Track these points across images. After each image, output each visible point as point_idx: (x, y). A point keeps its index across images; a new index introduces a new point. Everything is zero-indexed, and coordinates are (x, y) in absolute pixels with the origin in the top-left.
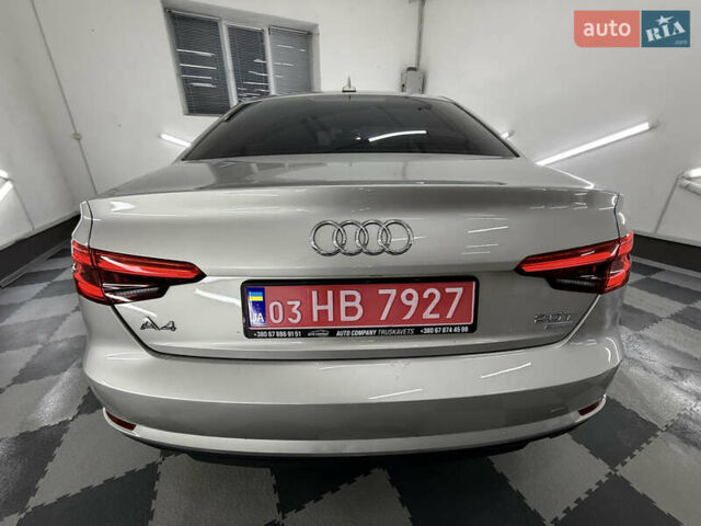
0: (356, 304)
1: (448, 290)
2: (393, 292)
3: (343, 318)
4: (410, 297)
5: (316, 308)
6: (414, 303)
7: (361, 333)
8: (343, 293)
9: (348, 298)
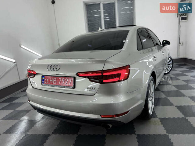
0: (56, 80)
1: (69, 79)
2: (61, 79)
3: (54, 83)
4: (63, 80)
5: (50, 81)
6: (64, 81)
7: (56, 86)
8: (54, 78)
9: (55, 79)
